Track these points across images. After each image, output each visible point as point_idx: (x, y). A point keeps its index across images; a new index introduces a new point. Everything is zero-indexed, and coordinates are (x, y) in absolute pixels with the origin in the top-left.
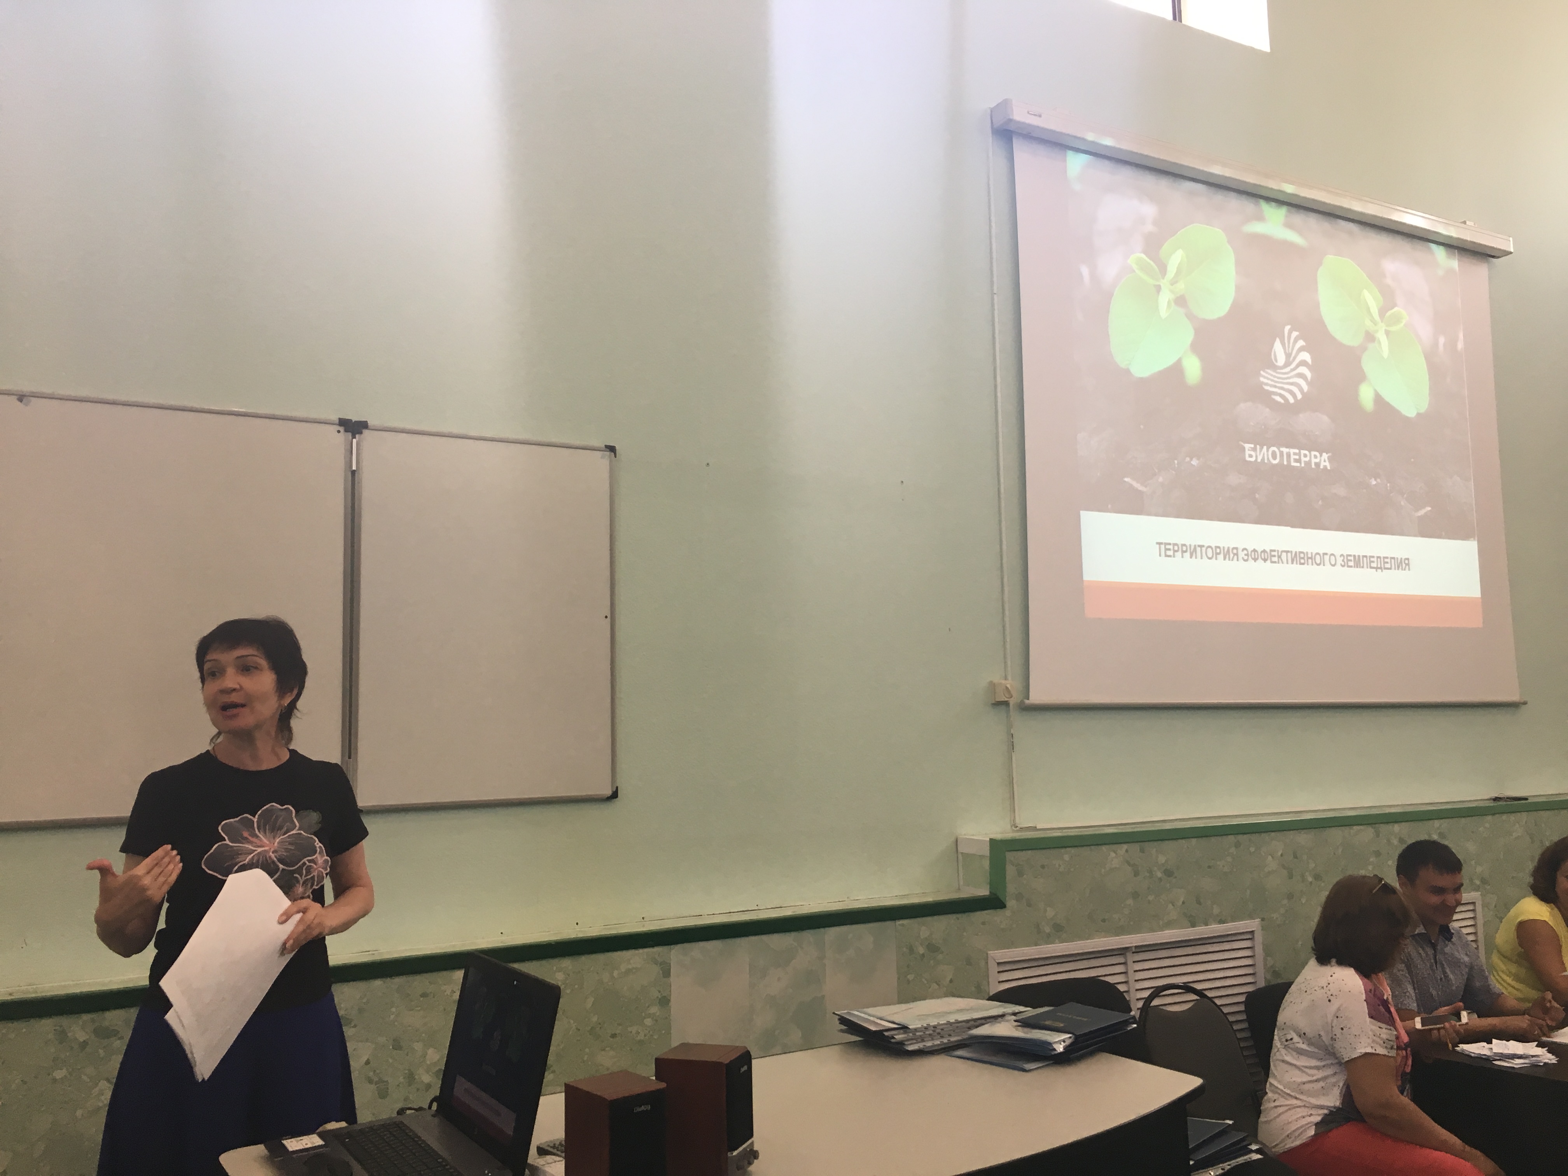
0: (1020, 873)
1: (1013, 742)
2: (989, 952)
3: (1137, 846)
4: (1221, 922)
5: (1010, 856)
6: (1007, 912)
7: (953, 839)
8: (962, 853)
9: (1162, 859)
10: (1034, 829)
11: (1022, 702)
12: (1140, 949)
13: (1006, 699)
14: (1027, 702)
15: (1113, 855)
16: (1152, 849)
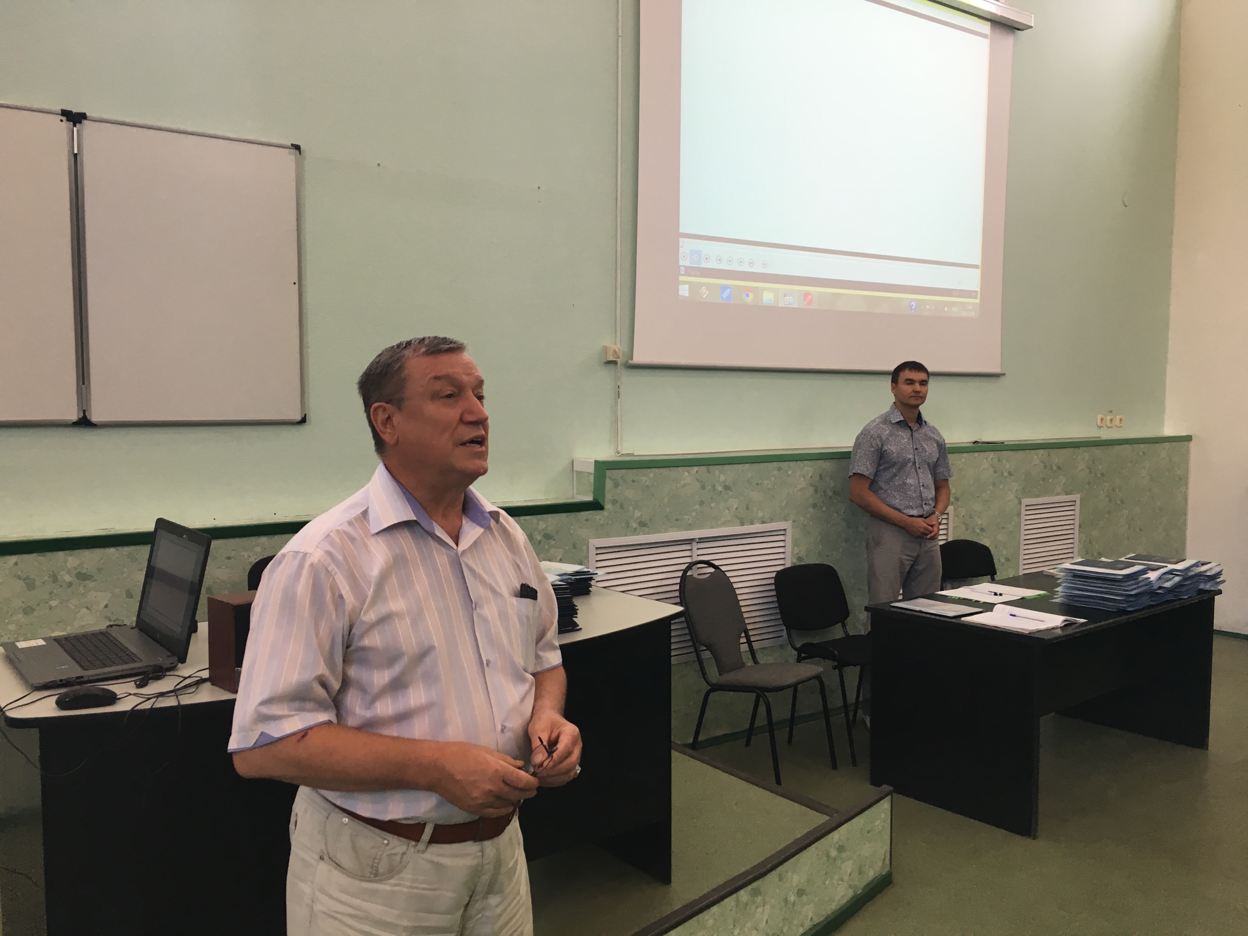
0: (616, 485)
1: (619, 392)
2: (590, 540)
3: (704, 468)
4: (763, 522)
5: (609, 473)
6: (605, 513)
7: (571, 460)
8: (576, 471)
9: (722, 478)
10: (632, 455)
11: (627, 362)
12: (702, 540)
13: (615, 359)
14: (630, 362)
15: (686, 474)
16: (716, 470)
